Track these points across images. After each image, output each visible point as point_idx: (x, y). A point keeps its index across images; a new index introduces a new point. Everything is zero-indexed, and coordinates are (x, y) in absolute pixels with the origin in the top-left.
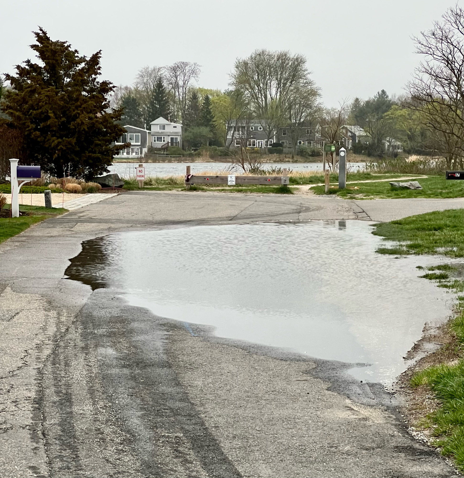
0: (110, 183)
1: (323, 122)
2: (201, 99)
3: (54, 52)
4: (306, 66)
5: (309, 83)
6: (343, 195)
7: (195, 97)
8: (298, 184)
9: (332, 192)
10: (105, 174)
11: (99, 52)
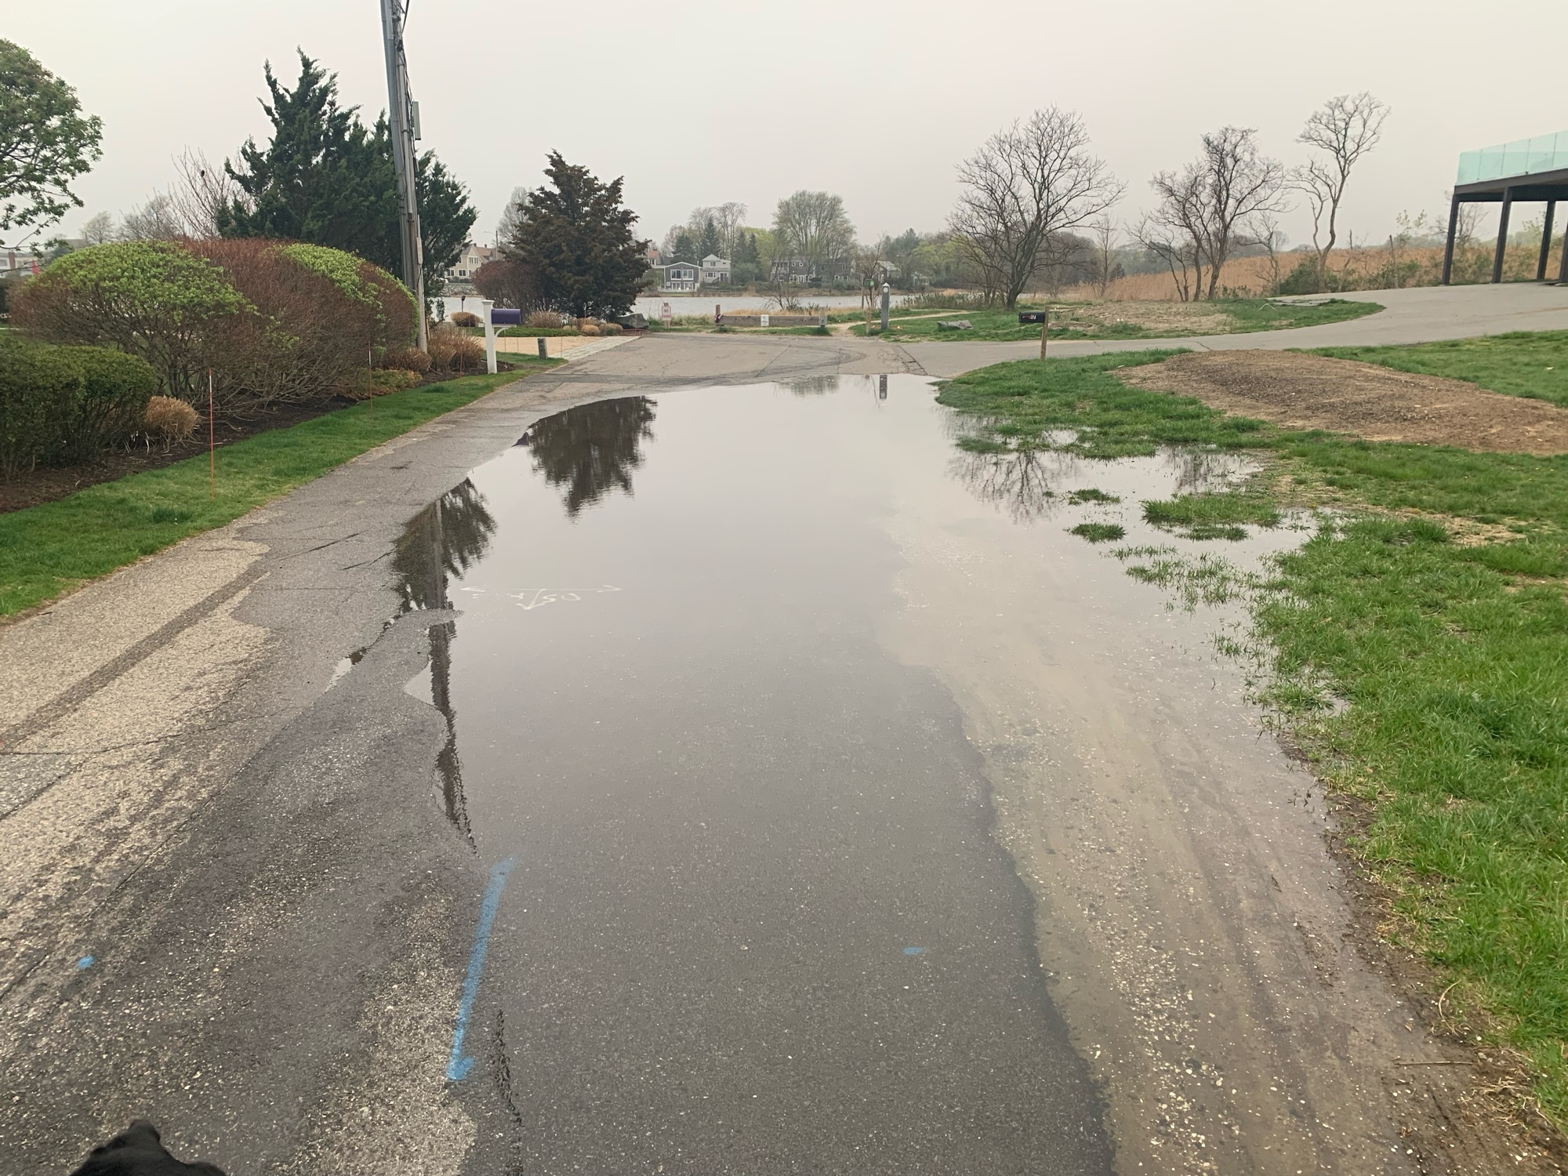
0: (634, 324)
1: (858, 258)
2: (748, 237)
3: (570, 178)
4: (843, 205)
5: (846, 221)
6: (887, 337)
7: (742, 235)
8: (836, 322)
9: (873, 333)
10: (628, 314)
11: (621, 178)
